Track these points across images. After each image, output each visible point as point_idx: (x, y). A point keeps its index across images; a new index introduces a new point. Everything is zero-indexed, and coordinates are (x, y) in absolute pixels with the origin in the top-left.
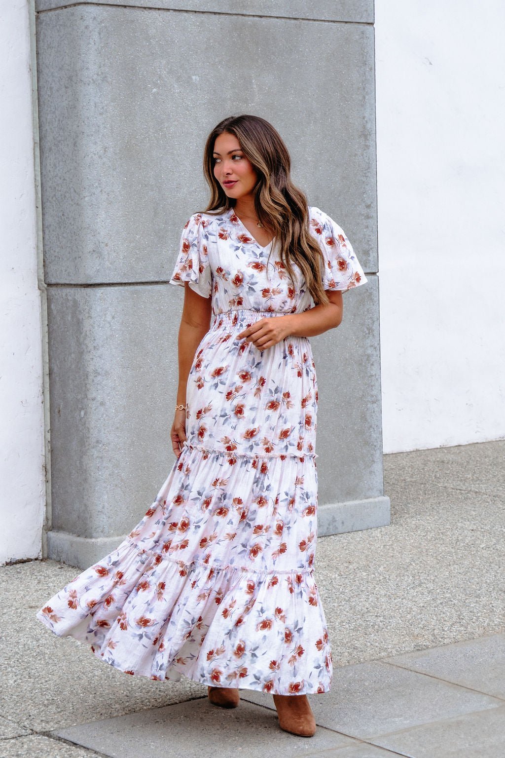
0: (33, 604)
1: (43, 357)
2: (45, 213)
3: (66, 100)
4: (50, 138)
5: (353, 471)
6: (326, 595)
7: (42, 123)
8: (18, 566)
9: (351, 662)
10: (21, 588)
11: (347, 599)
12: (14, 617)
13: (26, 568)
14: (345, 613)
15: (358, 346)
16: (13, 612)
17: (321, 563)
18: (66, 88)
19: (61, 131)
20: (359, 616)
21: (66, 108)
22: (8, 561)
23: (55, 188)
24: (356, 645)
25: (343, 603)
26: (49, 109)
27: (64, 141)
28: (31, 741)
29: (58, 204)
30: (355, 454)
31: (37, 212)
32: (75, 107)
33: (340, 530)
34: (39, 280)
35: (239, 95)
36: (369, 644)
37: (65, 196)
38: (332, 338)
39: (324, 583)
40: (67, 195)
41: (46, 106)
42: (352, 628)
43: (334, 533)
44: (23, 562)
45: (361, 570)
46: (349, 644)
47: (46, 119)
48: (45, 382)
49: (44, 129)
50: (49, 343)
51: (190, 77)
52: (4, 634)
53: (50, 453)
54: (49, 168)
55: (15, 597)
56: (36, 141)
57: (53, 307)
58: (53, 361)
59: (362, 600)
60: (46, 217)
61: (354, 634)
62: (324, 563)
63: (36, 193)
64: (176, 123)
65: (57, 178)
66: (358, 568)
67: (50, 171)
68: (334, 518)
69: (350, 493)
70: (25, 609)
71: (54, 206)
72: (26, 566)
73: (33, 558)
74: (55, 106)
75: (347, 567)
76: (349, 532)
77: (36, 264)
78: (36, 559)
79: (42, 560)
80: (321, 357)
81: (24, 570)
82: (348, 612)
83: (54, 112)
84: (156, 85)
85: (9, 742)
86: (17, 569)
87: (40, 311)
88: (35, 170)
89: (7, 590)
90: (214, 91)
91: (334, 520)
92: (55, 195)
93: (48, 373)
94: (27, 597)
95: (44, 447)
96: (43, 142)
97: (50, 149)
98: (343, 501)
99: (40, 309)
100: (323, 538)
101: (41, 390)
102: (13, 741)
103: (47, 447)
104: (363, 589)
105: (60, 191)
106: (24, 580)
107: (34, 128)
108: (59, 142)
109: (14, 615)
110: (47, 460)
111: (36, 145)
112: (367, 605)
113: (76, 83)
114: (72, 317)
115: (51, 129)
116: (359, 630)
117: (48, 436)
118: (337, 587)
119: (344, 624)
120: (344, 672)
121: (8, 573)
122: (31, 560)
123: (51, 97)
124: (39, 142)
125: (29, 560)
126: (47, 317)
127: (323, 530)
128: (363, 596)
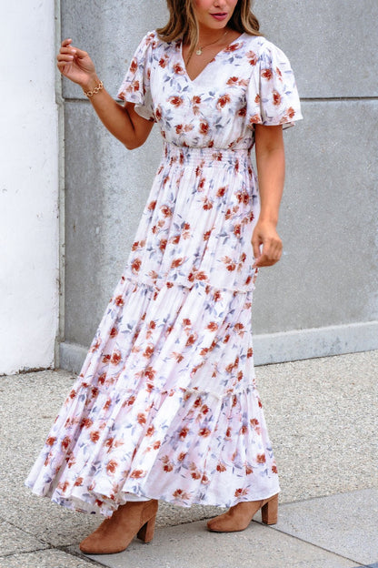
0: (47, 414)
1: (59, 171)
2: (64, 25)
5: (358, 294)
8: (31, 374)
9: (359, 487)
10: (35, 398)
12: (28, 426)
13: (39, 377)
16: (27, 421)
17: (326, 384)
22: (22, 369)
28: (49, 555)
29: (78, 16)
30: (361, 277)
31: (56, 23)
33: (344, 350)
34: (57, 94)
37: (85, 8)
39: (330, 404)
40: (87, 7)
43: (337, 354)
44: (35, 371)
45: (366, 393)
46: (357, 468)
48: (60, 197)
50: (65, 158)
53: (64, 267)
55: (29, 407)
57: (70, 122)
58: (69, 176)
59: (367, 422)
60: (66, 28)
62: (328, 384)
66: (362, 390)
68: (338, 339)
69: (355, 315)
70: (39, 418)
71: (73, 18)
72: (39, 375)
73: (45, 367)
75: (351, 389)
76: (352, 353)
77: (55, 78)
78: (48, 369)
79: (54, 370)
80: (333, 181)
81: (37, 379)
85: (27, 556)
86: (31, 377)
87: (58, 126)
89: (21, 399)
91: (338, 341)
92: (74, 7)
93: (64, 188)
94: (41, 407)
95: (58, 261)
99: (58, 123)
100: (327, 359)
101: (57, 205)
102: (31, 555)
103: (61, 261)
104: (368, 412)
106: (37, 389)
110: (61, 274)
114: (90, 134)
117: (63, 250)
118: (342, 408)
121: (22, 381)
122: (44, 369)
125: (41, 369)
126: (64, 132)
127: (327, 350)
128: (368, 420)
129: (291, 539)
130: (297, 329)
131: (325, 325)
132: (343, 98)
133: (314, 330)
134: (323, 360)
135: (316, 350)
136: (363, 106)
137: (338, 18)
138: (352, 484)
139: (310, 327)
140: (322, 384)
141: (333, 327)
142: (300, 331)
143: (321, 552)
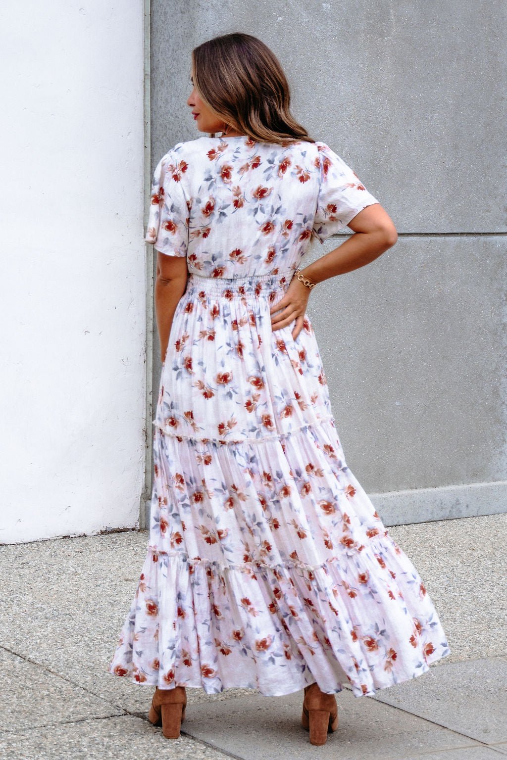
0: (129, 577)
1: (147, 312)
2: (154, 154)
3: (182, 27)
4: (162, 69)
5: (481, 450)
6: (447, 583)
7: (154, 52)
8: (114, 535)
9: (472, 657)
10: (117, 560)
11: (469, 588)
12: (108, 589)
13: (122, 538)
14: (467, 604)
15: (493, 314)
16: (107, 584)
17: (442, 549)
18: (182, 12)
19: (175, 62)
20: (482, 608)
21: (180, 36)
22: (104, 529)
23: (166, 126)
24: (479, 639)
25: (465, 593)
26: (163, 37)
27: (177, 74)
28: (124, 722)
29: (169, 144)
30: (484, 432)
31: (145, 152)
32: (191, 36)
33: (464, 513)
35: (374, 26)
36: (493, 639)
37: (177, 136)
38: (465, 304)
39: (445, 570)
41: (159, 33)
42: (474, 620)
43: (457, 517)
44: (119, 531)
45: (486, 559)
46: (470, 638)
47: (159, 48)
48: (148, 340)
49: (156, 60)
51: (320, 5)
52: (97, 607)
53: (151, 417)
54: (160, 103)
55: (109, 569)
56: (147, 73)
59: (486, 590)
61: (476, 627)
62: (445, 549)
63: (145, 131)
64: (302, 57)
65: (169, 115)
66: (482, 556)
67: (161, 107)
68: (458, 501)
69: (477, 474)
70: (120, 581)
71: (164, 146)
72: (123, 536)
73: (129, 527)
74: (169, 33)
75: (471, 554)
76: (474, 517)
77: (143, 210)
78: (133, 529)
79: (139, 531)
80: (452, 325)
81: (120, 540)
82: (470, 603)
83: (168, 41)
84: (281, 13)
85: (101, 722)
86: (113, 538)
87: (146, 262)
88: (144, 105)
89: (101, 560)
90: (347, 21)
91: (458, 503)
92: (165, 134)
93: (152, 330)
94: (123, 570)
95: (145, 410)
96: (155, 73)
97: (163, 82)
98: (469, 483)
99: (146, 259)
100: (445, 522)
101: (144, 348)
102: (104, 721)
103: (148, 411)
104: (488, 579)
105: (171, 130)
106: (120, 550)
107: (145, 58)
108: (172, 74)
109: (109, 588)
110: (148, 424)
111: (146, 77)
112: (492, 597)
113: (193, 8)
115: (164, 59)
116: (482, 623)
117: (150, 398)
118: (459, 575)
119: (466, 615)
120: (465, 668)
121: (103, 542)
122: (128, 530)
123: (166, 23)
124: (150, 74)
125: (125, 530)
126: (152, 268)
127: (446, 513)
128: (487, 587)
129: (392, 710)
130: (412, 488)
131: (443, 485)
132: (462, 234)
133: (430, 490)
134: (441, 523)
135: (432, 513)
136: (485, 243)
137: (456, 147)
138: (465, 655)
139: (426, 487)
140: (437, 549)
141: (453, 487)
142: (415, 491)
143: (424, 723)
